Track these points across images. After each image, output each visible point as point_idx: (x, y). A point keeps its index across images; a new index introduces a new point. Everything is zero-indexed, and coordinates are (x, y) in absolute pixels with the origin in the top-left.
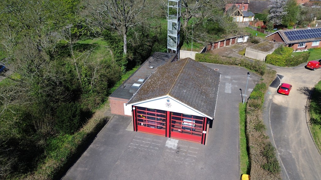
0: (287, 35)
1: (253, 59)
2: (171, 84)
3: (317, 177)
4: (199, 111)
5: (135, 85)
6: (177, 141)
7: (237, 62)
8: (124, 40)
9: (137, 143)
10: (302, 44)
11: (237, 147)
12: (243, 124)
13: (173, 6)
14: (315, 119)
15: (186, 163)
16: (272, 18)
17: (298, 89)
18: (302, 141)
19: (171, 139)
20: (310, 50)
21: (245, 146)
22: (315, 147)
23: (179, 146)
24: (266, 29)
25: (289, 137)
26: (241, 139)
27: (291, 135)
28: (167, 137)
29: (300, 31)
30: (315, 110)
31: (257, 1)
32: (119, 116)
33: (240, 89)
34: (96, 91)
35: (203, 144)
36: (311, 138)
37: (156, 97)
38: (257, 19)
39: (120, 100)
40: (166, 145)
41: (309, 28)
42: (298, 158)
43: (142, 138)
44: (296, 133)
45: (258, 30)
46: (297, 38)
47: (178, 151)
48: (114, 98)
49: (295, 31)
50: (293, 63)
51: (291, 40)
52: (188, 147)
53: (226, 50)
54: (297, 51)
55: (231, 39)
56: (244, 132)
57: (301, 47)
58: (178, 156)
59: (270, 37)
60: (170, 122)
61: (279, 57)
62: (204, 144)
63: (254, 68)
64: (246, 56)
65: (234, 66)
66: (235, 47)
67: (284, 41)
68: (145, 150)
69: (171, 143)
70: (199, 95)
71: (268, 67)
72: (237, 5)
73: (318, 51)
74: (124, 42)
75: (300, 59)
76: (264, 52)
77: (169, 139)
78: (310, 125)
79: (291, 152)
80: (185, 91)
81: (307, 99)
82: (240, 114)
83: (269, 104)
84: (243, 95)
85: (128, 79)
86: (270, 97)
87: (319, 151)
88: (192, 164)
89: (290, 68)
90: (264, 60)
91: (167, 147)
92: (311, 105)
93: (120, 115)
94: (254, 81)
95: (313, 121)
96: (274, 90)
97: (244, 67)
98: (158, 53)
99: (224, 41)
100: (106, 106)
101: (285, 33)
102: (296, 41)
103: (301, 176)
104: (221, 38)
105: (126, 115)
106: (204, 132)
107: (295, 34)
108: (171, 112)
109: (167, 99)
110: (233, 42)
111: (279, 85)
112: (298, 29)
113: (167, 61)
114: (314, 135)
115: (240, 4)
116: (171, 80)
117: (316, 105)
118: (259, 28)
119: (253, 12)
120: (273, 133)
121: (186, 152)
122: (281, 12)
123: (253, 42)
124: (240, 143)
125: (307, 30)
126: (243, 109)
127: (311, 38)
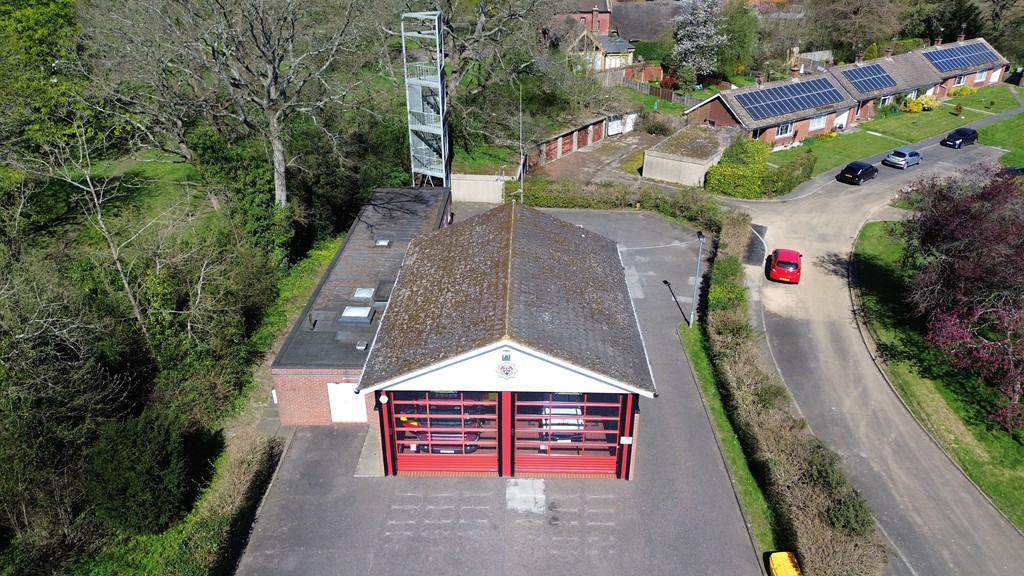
0: (746, 104)
1: (668, 183)
2: (497, 298)
3: (952, 516)
4: (611, 376)
5: (351, 312)
6: (540, 484)
7: (631, 198)
8: (275, 160)
9: (412, 518)
10: (782, 127)
11: (722, 468)
12: (713, 390)
13: (419, 33)
14: (888, 343)
15: (593, 553)
16: (686, 55)
17: (815, 260)
18: (879, 414)
19: (520, 481)
20: (807, 141)
21: (741, 461)
22: (918, 427)
23: (551, 500)
24: (676, 87)
25: (845, 410)
26: (723, 440)
27: (847, 404)
28: (505, 477)
29: (774, 89)
30: (880, 317)
31: (630, 5)
32: (314, 429)
33: (665, 282)
34: (208, 351)
35: (623, 479)
36: (897, 402)
37: (466, 351)
38: (640, 58)
39: (316, 375)
40: (510, 505)
41: (796, 80)
42: (888, 470)
43: (420, 495)
44: (855, 393)
45: (653, 91)
46: (773, 110)
47: (555, 519)
48: (291, 371)
49: (763, 91)
50: (780, 185)
51: (757, 118)
52: (582, 498)
53: (583, 160)
54: (776, 149)
55: (591, 127)
56: (725, 418)
57: (784, 135)
58: (559, 533)
59: (698, 111)
60: (513, 426)
61: (741, 170)
62: (627, 477)
63: (682, 212)
64: (648, 176)
65: (625, 210)
66: (604, 149)
67: (739, 123)
68: (446, 537)
69: (524, 495)
70: (589, 324)
71: (723, 204)
72: (577, 17)
73: (828, 145)
74: (276, 164)
75: (797, 172)
76: (698, 161)
77: (513, 480)
78: (884, 366)
79: (863, 455)
80: (547, 317)
81: (847, 288)
82: (692, 360)
83: (759, 316)
84: (681, 299)
85: (317, 293)
86: (754, 296)
87: (931, 439)
88: (611, 552)
89: (774, 200)
90: (702, 184)
91: (514, 511)
92: (863, 304)
93: (317, 427)
94: (696, 251)
95: (886, 352)
96: (754, 272)
97: (654, 212)
98: (386, 190)
99: (573, 132)
100: (257, 401)
101: (739, 98)
102: (771, 121)
103: (915, 522)
104: (562, 125)
105: (338, 424)
106: (625, 440)
107: (764, 101)
108: (513, 393)
109: (501, 353)
110: (597, 135)
111: (763, 255)
112: (770, 86)
113: (427, 217)
114: (903, 393)
115: (585, 15)
116: (489, 286)
117: (878, 302)
118: (653, 84)
119: (625, 38)
120: (800, 406)
121: (580, 516)
122: (709, 37)
123: (654, 130)
124: (726, 455)
125: (792, 86)
126: (696, 345)
127: (805, 108)
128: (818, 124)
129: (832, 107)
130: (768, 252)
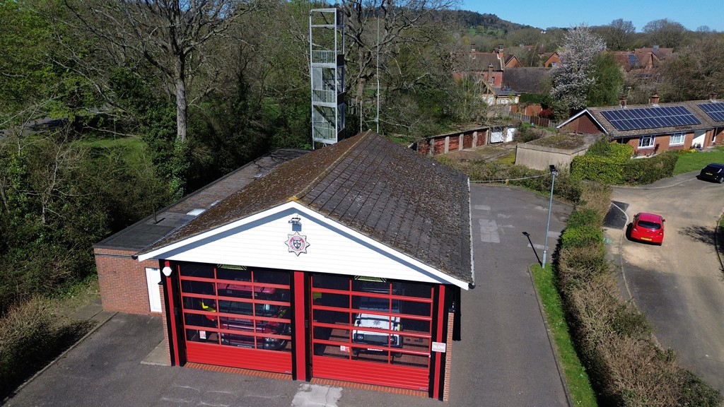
0: (610, 119)
6: (336, 392)
8: (178, 98)
10: (646, 139)
12: (561, 322)
16: (561, 95)
17: (678, 230)
19: (313, 386)
24: (552, 117)
26: (568, 372)
28: (298, 380)
29: (637, 110)
32: (131, 317)
35: (436, 399)
41: (656, 106)
43: (198, 389)
45: (533, 120)
46: (635, 125)
49: (626, 111)
50: (641, 174)
51: (621, 130)
53: (466, 155)
55: (475, 134)
56: (572, 350)
57: (646, 147)
62: (441, 397)
65: (495, 185)
66: (486, 150)
67: (602, 131)
69: (313, 403)
70: (409, 215)
73: (687, 157)
75: (658, 164)
77: (307, 386)
82: (541, 294)
84: (537, 246)
86: (615, 251)
89: (637, 187)
93: (136, 315)
94: (557, 214)
96: (616, 233)
97: (522, 187)
99: (460, 134)
101: (604, 113)
102: (634, 133)
104: (451, 130)
105: (156, 314)
106: (438, 347)
107: (627, 118)
111: (625, 222)
112: (633, 107)
115: (484, 73)
118: (534, 116)
122: (580, 80)
123: (529, 140)
124: (569, 388)
125: (653, 109)
126: (546, 282)
127: (665, 126)
128: (677, 141)
129: (690, 128)
130: (630, 219)
